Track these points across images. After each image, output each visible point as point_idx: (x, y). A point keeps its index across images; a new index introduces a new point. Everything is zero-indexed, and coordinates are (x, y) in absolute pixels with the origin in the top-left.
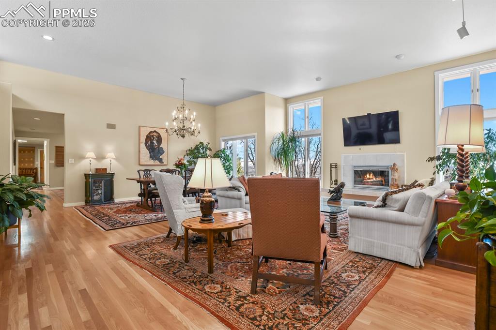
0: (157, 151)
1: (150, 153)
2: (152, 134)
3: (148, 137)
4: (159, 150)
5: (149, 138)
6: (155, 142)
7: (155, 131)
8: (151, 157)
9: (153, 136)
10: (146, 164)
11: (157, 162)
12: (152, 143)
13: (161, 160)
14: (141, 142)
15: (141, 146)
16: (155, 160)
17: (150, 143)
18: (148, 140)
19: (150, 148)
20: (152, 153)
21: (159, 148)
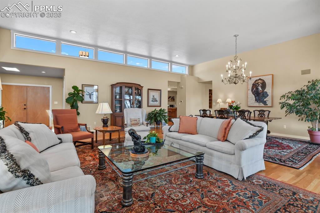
0: (261, 95)
1: (255, 97)
2: (257, 82)
3: (253, 85)
4: (263, 94)
5: (255, 85)
6: (260, 88)
7: (260, 79)
8: (256, 100)
9: (258, 83)
10: (252, 106)
11: (262, 105)
12: (257, 89)
13: (265, 103)
14: (248, 90)
15: (248, 92)
16: (259, 102)
17: (256, 89)
18: (254, 87)
19: (256, 93)
20: (257, 97)
21: (264, 92)
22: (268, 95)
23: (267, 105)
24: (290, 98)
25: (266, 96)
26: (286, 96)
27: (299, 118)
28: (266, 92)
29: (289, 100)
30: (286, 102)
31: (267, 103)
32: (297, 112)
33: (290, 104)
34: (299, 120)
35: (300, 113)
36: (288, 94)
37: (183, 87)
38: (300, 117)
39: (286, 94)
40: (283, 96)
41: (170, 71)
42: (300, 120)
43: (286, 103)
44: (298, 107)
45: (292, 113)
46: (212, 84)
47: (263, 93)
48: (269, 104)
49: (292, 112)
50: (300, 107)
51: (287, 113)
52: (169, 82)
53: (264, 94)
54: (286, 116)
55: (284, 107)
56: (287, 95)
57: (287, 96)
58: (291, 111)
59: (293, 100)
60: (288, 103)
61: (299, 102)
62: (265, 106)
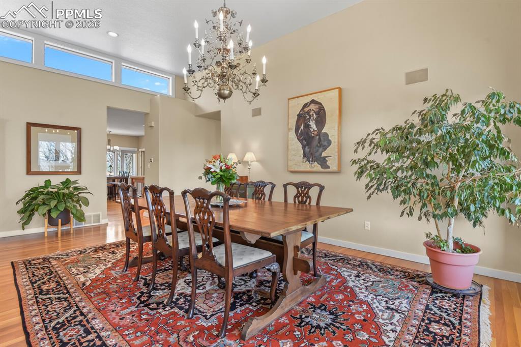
0: (315, 142)
1: (304, 147)
2: (306, 109)
3: (299, 116)
4: (320, 140)
5: (302, 118)
6: (313, 125)
7: (313, 102)
8: (305, 155)
9: (308, 113)
10: (296, 170)
11: (317, 167)
12: (307, 126)
13: (323, 162)
14: (289, 129)
15: (289, 136)
16: (312, 161)
17: (305, 127)
18: (301, 122)
19: (304, 139)
20: (307, 147)
21: (321, 134)
22: (329, 143)
23: (328, 167)
24: (377, 146)
25: (326, 143)
26: (368, 141)
27: (403, 207)
28: (326, 135)
29: (376, 152)
30: (369, 158)
31: (328, 163)
32: (397, 187)
33: (378, 165)
34: (403, 212)
35: (405, 191)
36: (374, 136)
37: (153, 124)
38: (406, 205)
39: (369, 135)
40: (361, 143)
41: (116, 82)
42: (405, 213)
43: (368, 162)
44: (399, 174)
45: (383, 189)
46: (220, 120)
47: (320, 138)
48: (332, 164)
49: (382, 186)
50: (403, 173)
51: (371, 191)
52: (109, 109)
53: (322, 139)
54: (369, 197)
55: (362, 172)
56: (371, 137)
57: (371, 142)
58: (380, 184)
59: (387, 152)
60: (373, 161)
61: (402, 156)
62: (323, 170)
